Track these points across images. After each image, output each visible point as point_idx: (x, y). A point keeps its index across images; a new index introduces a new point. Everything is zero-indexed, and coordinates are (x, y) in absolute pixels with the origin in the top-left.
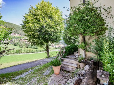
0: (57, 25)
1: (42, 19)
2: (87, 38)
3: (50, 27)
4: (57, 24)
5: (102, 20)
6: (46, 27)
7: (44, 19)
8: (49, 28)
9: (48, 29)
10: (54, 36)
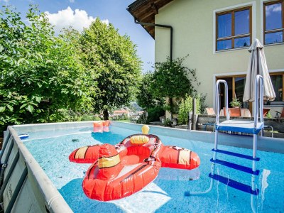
0: (129, 73)
1: (101, 61)
2: (174, 99)
3: (116, 76)
4: (129, 71)
5: (187, 81)
6: (109, 75)
7: (104, 61)
8: (113, 78)
9: (113, 80)
10: (122, 92)
